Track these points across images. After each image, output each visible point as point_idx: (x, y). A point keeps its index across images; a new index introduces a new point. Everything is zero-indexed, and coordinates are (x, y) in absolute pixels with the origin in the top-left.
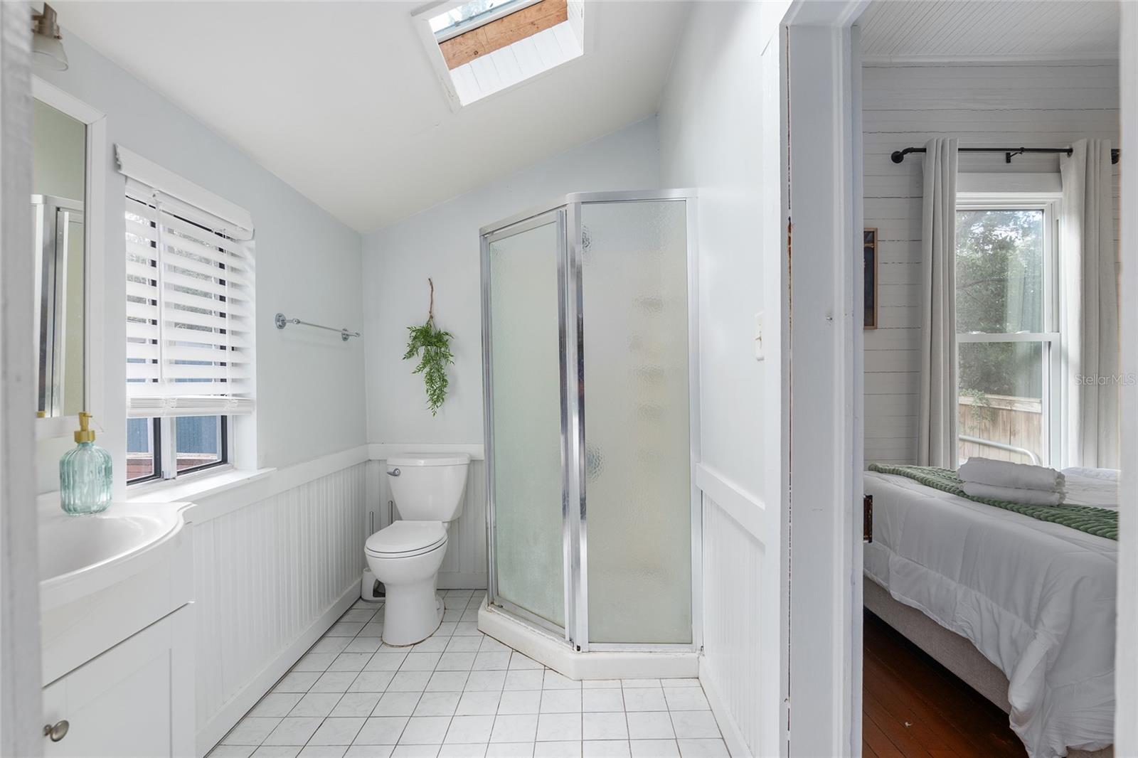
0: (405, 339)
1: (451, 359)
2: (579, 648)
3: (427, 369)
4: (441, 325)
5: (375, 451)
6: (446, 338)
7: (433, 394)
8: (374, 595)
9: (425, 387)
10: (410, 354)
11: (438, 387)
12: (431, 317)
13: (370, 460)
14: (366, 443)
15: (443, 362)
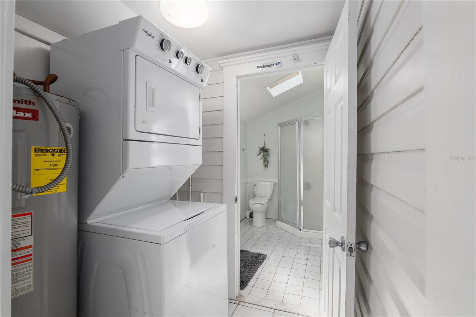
0: (258, 150)
1: (270, 156)
2: (301, 230)
3: (264, 159)
4: (267, 147)
5: (250, 180)
6: (268, 150)
7: (265, 165)
8: (249, 217)
9: (263, 163)
10: (259, 154)
11: (266, 163)
12: (265, 145)
13: (248, 182)
14: (247, 178)
15: (268, 157)
